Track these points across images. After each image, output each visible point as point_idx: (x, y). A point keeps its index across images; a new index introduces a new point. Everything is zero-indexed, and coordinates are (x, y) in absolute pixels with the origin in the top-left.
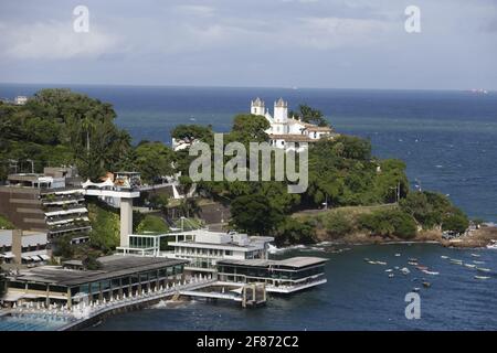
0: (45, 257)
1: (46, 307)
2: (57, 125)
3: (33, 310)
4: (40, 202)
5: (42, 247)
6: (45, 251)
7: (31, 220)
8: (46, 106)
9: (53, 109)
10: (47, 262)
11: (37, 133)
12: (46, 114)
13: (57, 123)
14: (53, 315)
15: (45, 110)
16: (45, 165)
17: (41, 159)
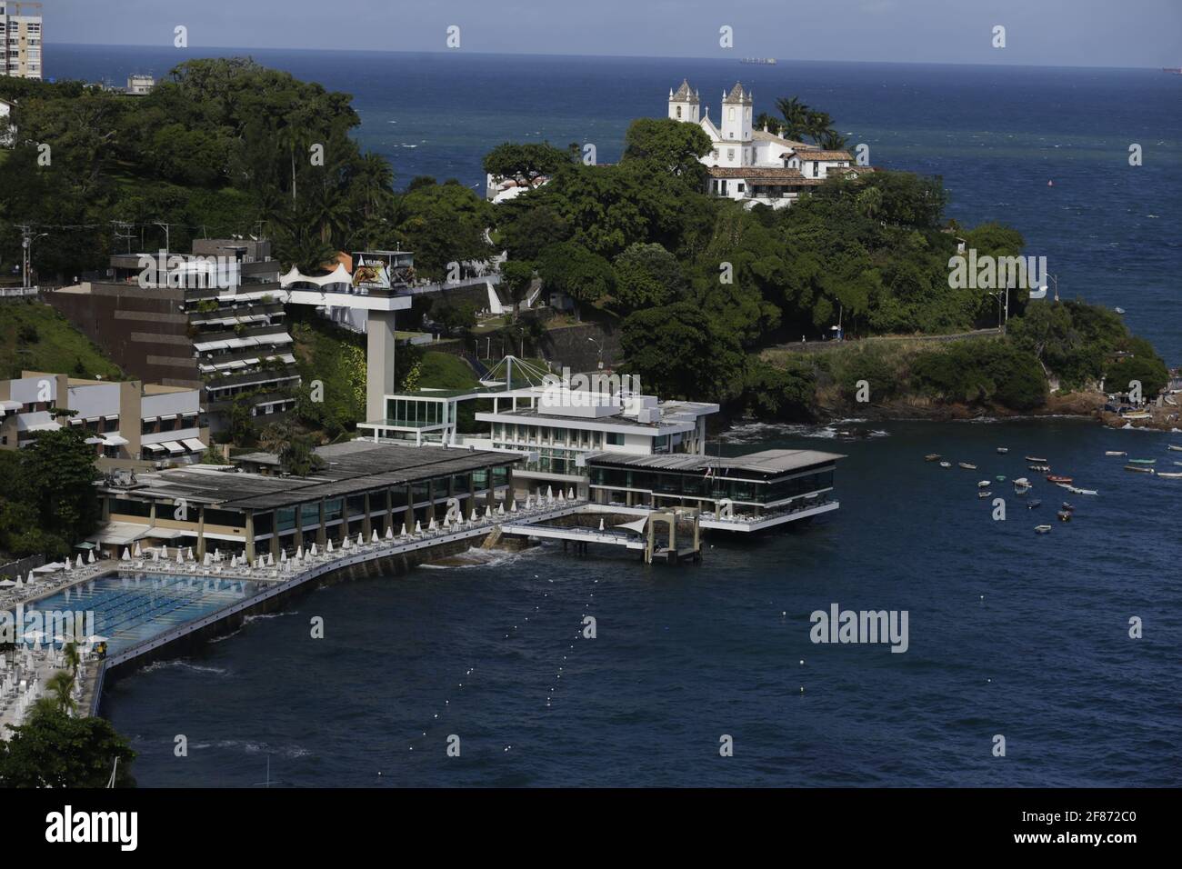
0: (196, 445)
1: (198, 559)
2: (223, 141)
3: (168, 567)
4: (183, 319)
5: (186, 423)
6: (195, 431)
7: (164, 361)
8: (198, 99)
9: (214, 106)
10: (199, 457)
11: (177, 161)
12: (198, 116)
13: (223, 138)
14: (211, 578)
15: (197, 107)
16: (194, 233)
17: (186, 219)
